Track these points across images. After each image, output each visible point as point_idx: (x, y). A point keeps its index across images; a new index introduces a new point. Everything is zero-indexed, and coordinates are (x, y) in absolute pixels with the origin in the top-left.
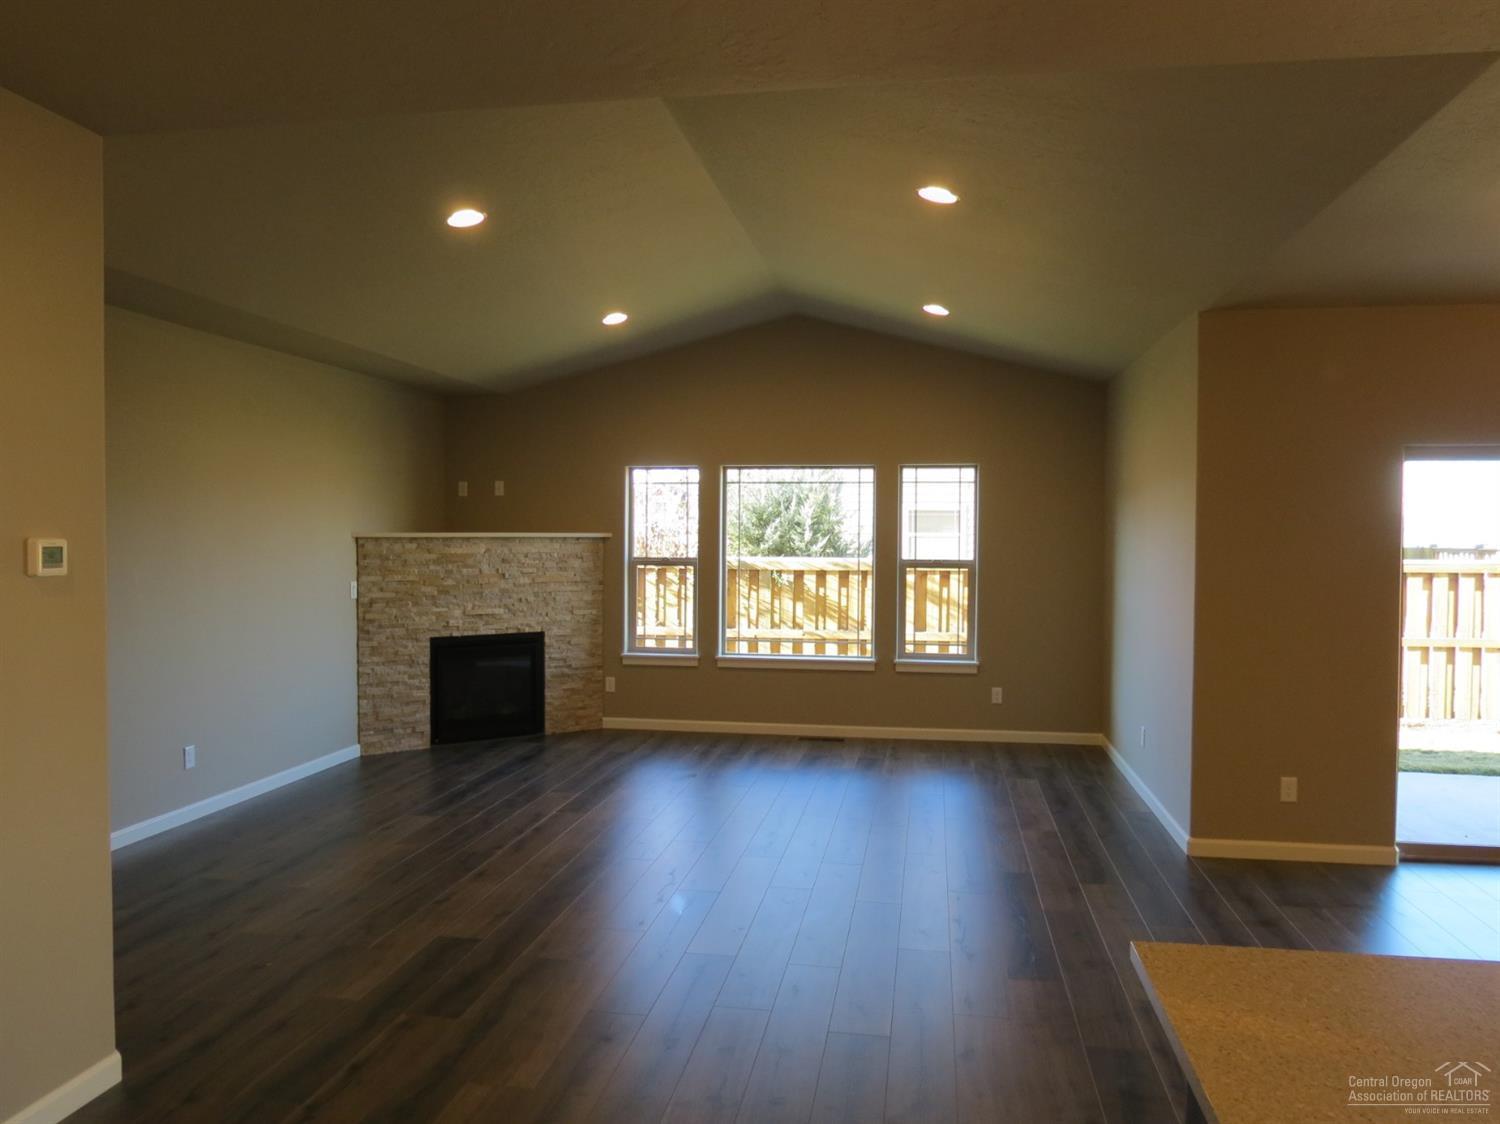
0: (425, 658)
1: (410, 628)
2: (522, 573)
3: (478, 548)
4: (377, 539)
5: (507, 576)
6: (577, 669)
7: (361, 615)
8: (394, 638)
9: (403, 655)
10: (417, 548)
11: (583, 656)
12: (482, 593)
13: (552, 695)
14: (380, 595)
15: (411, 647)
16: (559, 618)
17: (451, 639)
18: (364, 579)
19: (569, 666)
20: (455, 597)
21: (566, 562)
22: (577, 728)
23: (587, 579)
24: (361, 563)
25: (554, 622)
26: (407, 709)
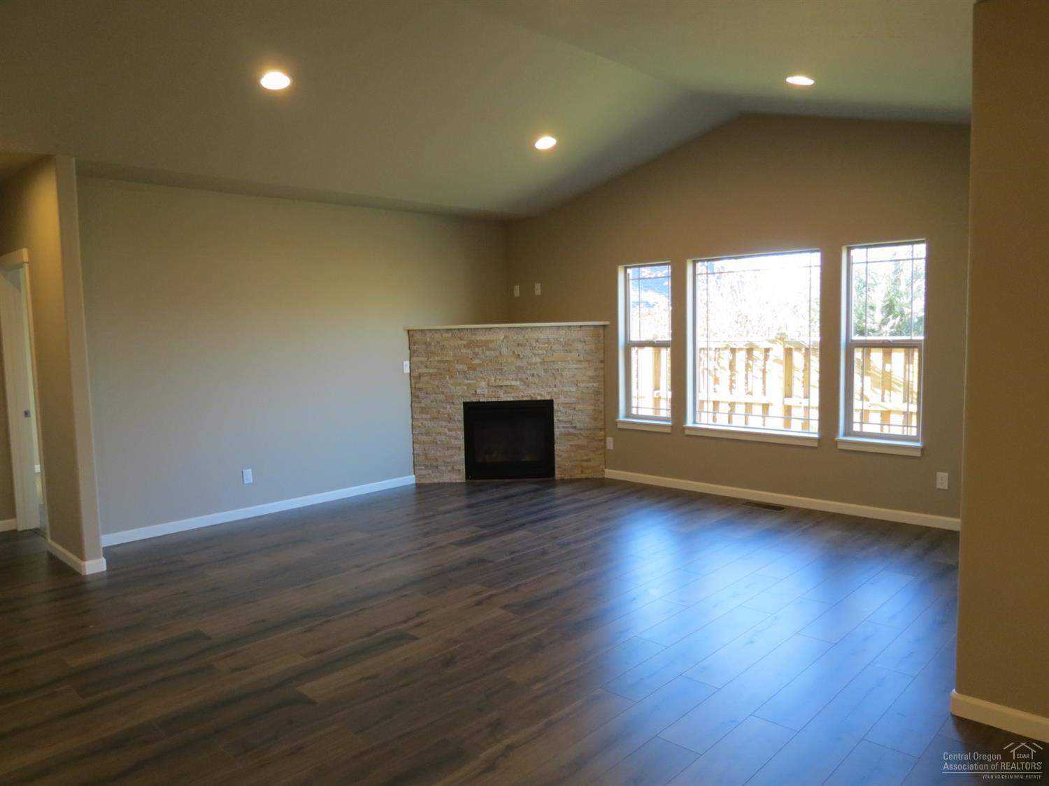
0: (460, 416)
1: (448, 394)
2: (534, 354)
3: (500, 334)
4: (422, 331)
5: (521, 356)
6: (581, 429)
7: (413, 386)
8: (436, 402)
9: (444, 414)
10: (452, 336)
11: (587, 419)
12: (502, 369)
13: (561, 448)
14: (426, 370)
15: (449, 409)
16: (565, 389)
17: (479, 403)
18: (414, 359)
19: (575, 427)
20: (481, 372)
21: (571, 345)
22: (583, 476)
23: (590, 358)
24: (412, 348)
25: (562, 392)
26: (448, 453)
